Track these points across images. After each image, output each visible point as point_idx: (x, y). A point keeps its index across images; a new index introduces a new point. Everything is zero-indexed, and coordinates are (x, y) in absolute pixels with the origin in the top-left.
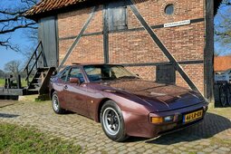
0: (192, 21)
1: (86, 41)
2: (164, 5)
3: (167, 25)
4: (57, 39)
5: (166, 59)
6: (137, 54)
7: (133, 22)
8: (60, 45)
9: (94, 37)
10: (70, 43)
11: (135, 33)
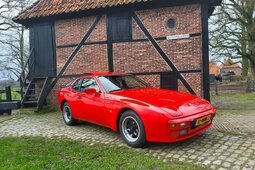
0: (191, 35)
1: (88, 50)
2: (166, 19)
3: (169, 38)
4: (54, 48)
5: (169, 68)
6: (142, 64)
7: (137, 33)
8: (58, 53)
9: (98, 46)
10: (69, 52)
11: (140, 44)
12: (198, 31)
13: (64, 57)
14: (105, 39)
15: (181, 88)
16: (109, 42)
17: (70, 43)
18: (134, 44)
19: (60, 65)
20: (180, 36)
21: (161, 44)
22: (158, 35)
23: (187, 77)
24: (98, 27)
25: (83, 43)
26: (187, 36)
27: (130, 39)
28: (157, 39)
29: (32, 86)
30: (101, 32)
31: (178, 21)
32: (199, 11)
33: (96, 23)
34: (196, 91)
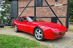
1: (28, 9)
3: (55, 5)
4: (18, 8)
5: (54, 16)
6: (45, 14)
7: (44, 4)
8: (19, 10)
9: (31, 8)
11: (45, 7)
12: (66, 3)
13: (20, 11)
14: (34, 6)
15: (58, 23)
16: (35, 7)
18: (43, 7)
19: (19, 14)
20: (59, 5)
21: (52, 8)
22: (51, 5)
23: (60, 19)
24: (32, 2)
26: (62, 5)
28: (51, 6)
33: (31, 0)
34: (64, 24)
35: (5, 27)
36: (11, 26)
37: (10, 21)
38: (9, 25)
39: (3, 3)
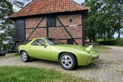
1: (39, 30)
2: (69, 19)
3: (71, 26)
4: (25, 29)
5: (70, 37)
7: (58, 23)
8: (26, 31)
10: (31, 31)
12: (81, 24)
13: (28, 33)
16: (47, 27)
17: (32, 27)
18: (57, 28)
19: (27, 36)
20: (74, 26)
21: (67, 28)
23: (77, 41)
24: (43, 21)
25: (37, 27)
26: (77, 25)
27: (55, 26)
28: (66, 26)
29: (15, 44)
30: (44, 23)
31: (73, 20)
32: (81, 17)
33: (42, 20)
35: (6, 55)
36: (16, 53)
37: (14, 47)
38: (12, 52)
39: (2, 23)
